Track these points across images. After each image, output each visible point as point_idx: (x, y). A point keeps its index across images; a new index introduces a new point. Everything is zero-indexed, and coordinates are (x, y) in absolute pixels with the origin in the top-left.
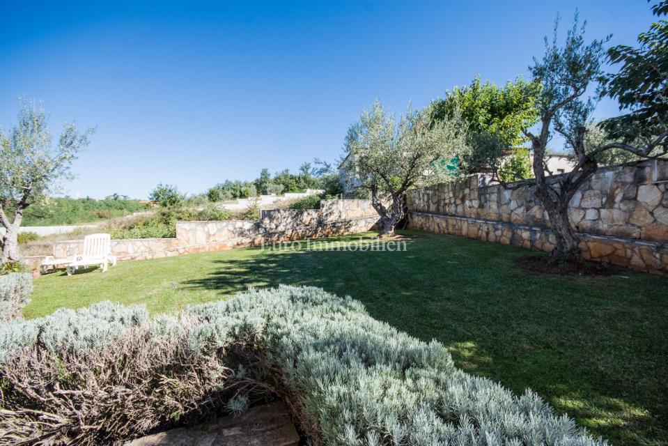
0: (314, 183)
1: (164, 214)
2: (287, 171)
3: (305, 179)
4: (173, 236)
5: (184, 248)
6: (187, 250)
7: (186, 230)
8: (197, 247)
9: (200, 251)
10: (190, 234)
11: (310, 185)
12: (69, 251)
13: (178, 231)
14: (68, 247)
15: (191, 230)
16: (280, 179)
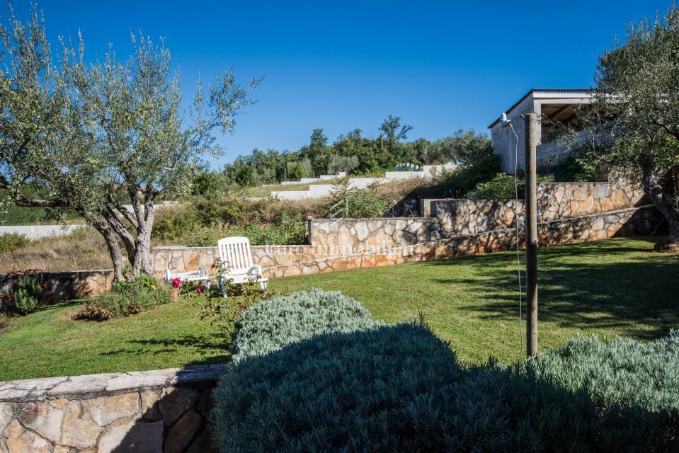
0: (405, 153)
1: (201, 207)
2: (357, 132)
3: (389, 145)
4: (306, 241)
5: (326, 261)
6: (330, 264)
7: (324, 232)
8: (344, 260)
9: (349, 266)
10: (331, 238)
11: (399, 157)
12: (171, 262)
13: (315, 233)
14: (170, 256)
15: (331, 232)
16: (346, 146)
